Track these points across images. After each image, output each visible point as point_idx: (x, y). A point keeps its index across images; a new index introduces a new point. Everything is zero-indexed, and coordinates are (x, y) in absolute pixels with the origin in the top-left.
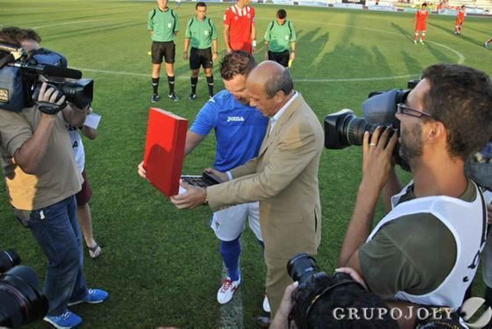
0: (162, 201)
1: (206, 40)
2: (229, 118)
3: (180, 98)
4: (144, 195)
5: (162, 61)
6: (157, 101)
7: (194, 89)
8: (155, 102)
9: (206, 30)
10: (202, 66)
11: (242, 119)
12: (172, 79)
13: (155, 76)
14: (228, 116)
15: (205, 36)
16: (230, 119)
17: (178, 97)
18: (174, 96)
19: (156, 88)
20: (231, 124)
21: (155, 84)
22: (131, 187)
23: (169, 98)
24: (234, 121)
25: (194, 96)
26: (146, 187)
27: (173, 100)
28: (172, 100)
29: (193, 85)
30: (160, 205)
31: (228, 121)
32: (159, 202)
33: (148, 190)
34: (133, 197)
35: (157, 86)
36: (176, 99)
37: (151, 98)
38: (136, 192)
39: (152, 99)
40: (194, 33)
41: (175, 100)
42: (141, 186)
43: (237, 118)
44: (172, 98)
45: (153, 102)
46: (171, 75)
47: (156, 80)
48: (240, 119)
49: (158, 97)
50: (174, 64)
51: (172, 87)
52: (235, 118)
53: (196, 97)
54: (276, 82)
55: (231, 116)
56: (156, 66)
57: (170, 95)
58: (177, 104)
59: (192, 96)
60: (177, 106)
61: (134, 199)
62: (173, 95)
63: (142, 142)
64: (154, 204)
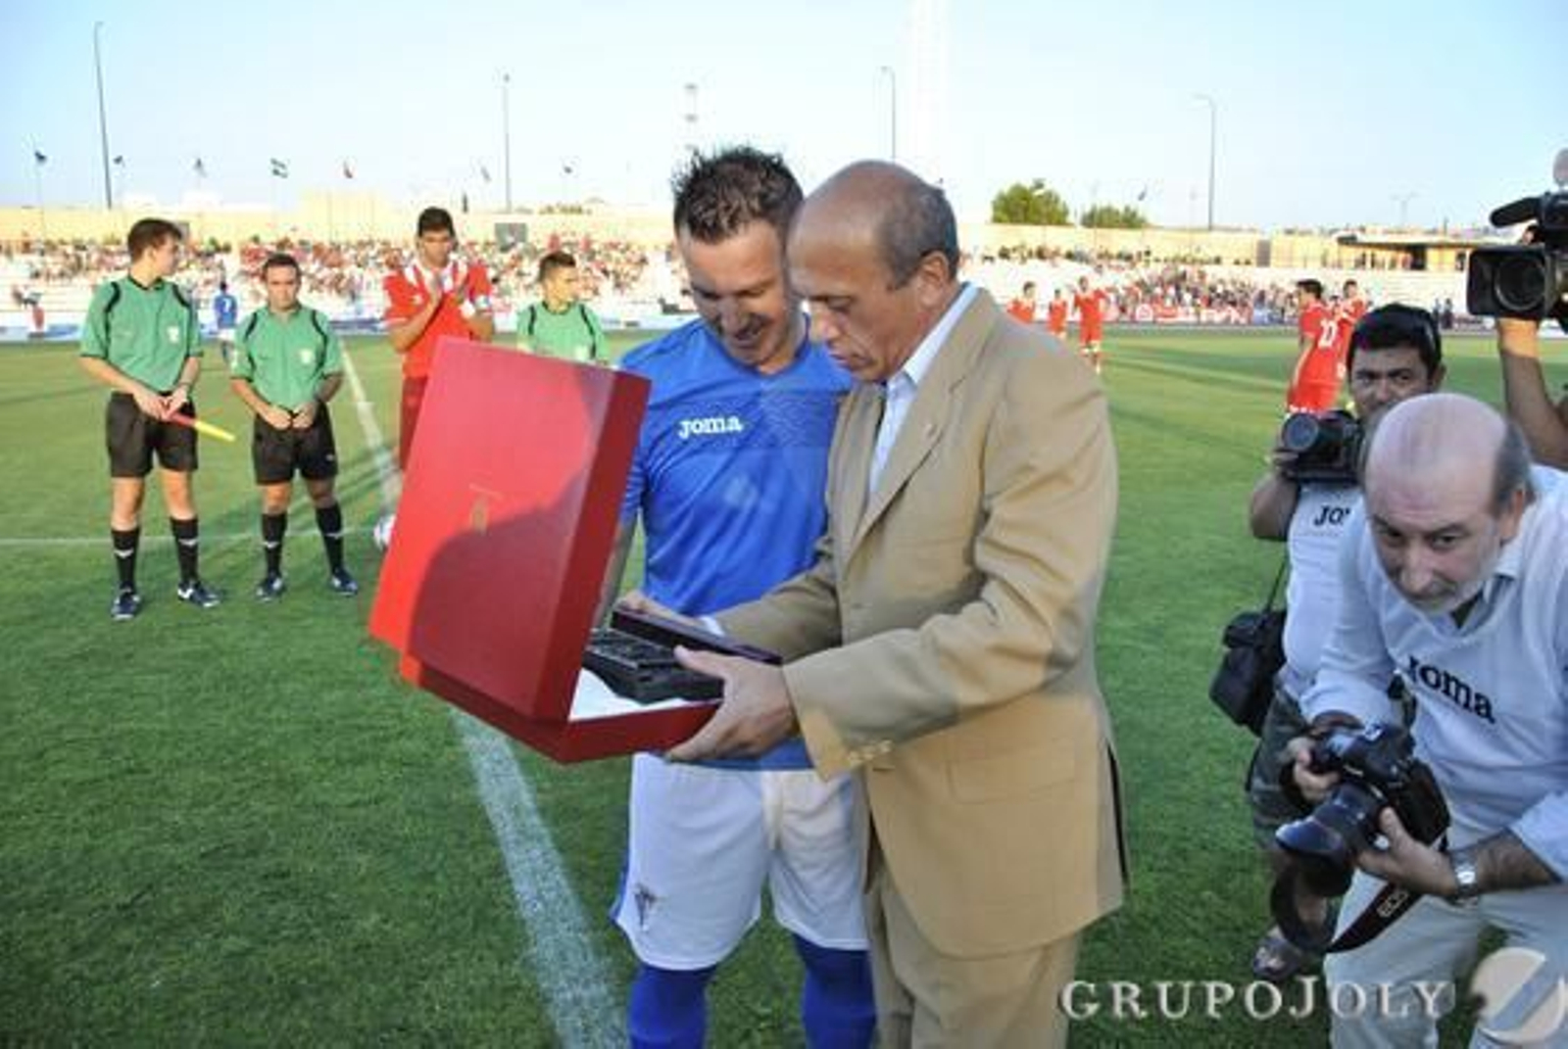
0: (250, 934)
1: (308, 382)
2: (685, 423)
3: (224, 595)
4: (171, 928)
5: (148, 467)
6: (135, 613)
7: (274, 558)
8: (126, 616)
9: (303, 346)
10: (297, 472)
11: (735, 425)
12: (185, 529)
13: (122, 524)
14: (682, 419)
15: (306, 367)
16: (689, 428)
17: (217, 593)
18: (201, 592)
19: (127, 568)
20: (695, 445)
21: (124, 554)
22: (105, 907)
23: (181, 599)
24: (704, 435)
25: (277, 585)
26: (169, 898)
27: (200, 604)
28: (193, 607)
29: (271, 545)
30: (248, 951)
31: (684, 435)
32: (245, 943)
33: (182, 904)
34: (120, 941)
35: (132, 558)
36: (209, 600)
37: (112, 604)
38: (130, 919)
39: (116, 609)
40: (264, 359)
41: (208, 605)
42: (148, 897)
43: (714, 421)
44: (192, 598)
45: (120, 617)
46: (183, 515)
47: (127, 539)
48: (727, 424)
49: (136, 599)
50: (196, 475)
51: (188, 559)
52: (707, 421)
53: (283, 589)
54: (917, 218)
55: (692, 419)
56: (126, 487)
57: (184, 587)
58: (215, 615)
59: (267, 584)
60: (219, 621)
61: (128, 949)
62: (197, 586)
63: (110, 745)
64: (223, 952)
